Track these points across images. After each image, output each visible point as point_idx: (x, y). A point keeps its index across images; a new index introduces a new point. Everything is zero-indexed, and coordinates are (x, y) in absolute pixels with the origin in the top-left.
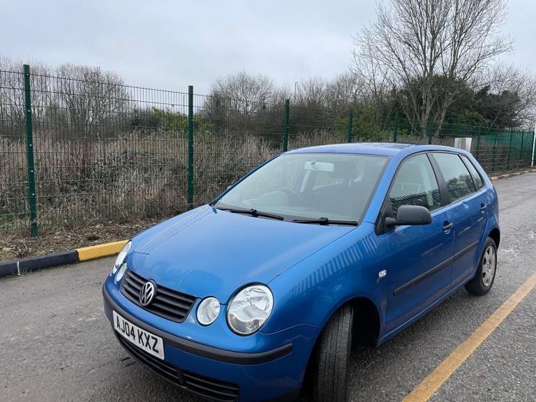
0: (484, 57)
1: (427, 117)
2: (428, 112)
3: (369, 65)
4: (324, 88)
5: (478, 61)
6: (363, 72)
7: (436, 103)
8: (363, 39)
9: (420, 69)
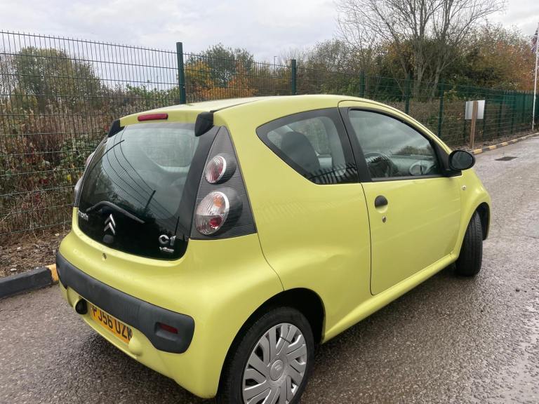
0: (477, 16)
1: (418, 85)
2: (419, 78)
3: (355, 31)
4: (306, 60)
5: (471, 20)
6: (349, 38)
7: (428, 68)
8: (347, 4)
9: (410, 32)
